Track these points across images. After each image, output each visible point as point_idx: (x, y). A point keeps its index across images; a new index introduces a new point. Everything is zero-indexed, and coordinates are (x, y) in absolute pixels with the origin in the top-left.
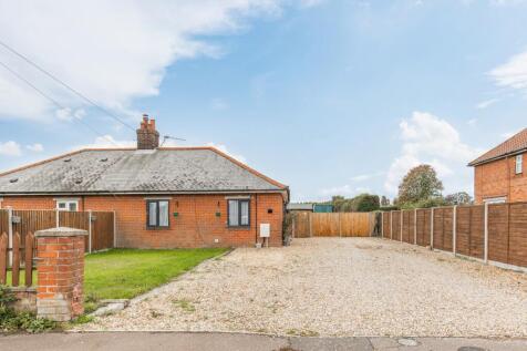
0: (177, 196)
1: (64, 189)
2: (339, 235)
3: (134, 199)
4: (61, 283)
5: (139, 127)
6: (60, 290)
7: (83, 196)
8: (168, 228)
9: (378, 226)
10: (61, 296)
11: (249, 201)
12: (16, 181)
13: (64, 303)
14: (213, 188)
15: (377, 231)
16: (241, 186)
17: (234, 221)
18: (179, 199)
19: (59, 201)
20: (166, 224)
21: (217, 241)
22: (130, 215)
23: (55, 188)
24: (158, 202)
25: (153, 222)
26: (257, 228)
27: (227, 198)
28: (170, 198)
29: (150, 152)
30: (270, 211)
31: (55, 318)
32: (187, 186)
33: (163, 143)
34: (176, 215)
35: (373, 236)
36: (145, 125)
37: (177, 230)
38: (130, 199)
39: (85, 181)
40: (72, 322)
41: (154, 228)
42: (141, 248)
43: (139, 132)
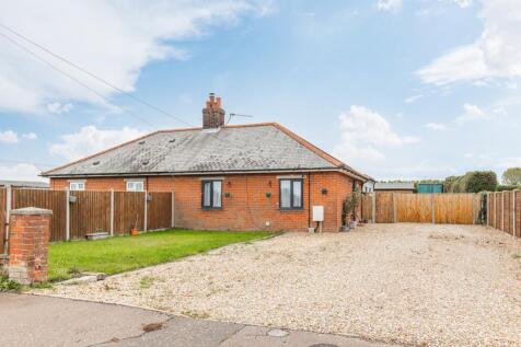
0: (230, 176)
1: (133, 170)
2: (431, 222)
3: (190, 180)
4: (25, 253)
5: (205, 107)
6: (23, 259)
7: (147, 177)
8: (221, 209)
9: (484, 212)
10: (23, 264)
11: (302, 180)
12: (98, 163)
13: (25, 270)
14: (265, 167)
15: (483, 217)
16: (293, 165)
17: (286, 203)
18: (231, 178)
19: (129, 182)
20: (219, 205)
21: (268, 224)
22: (187, 195)
23: (126, 170)
24: (212, 182)
25: (207, 203)
26: (310, 211)
27: (278, 177)
28: (223, 178)
29: (215, 131)
30: (324, 192)
31: (19, 281)
32: (240, 166)
33: (228, 121)
34: (228, 195)
35: (477, 223)
36: (210, 104)
37: (229, 212)
38: (186, 179)
39: (151, 162)
40: (31, 286)
41: (207, 209)
42: (197, 228)
43: (205, 111)
